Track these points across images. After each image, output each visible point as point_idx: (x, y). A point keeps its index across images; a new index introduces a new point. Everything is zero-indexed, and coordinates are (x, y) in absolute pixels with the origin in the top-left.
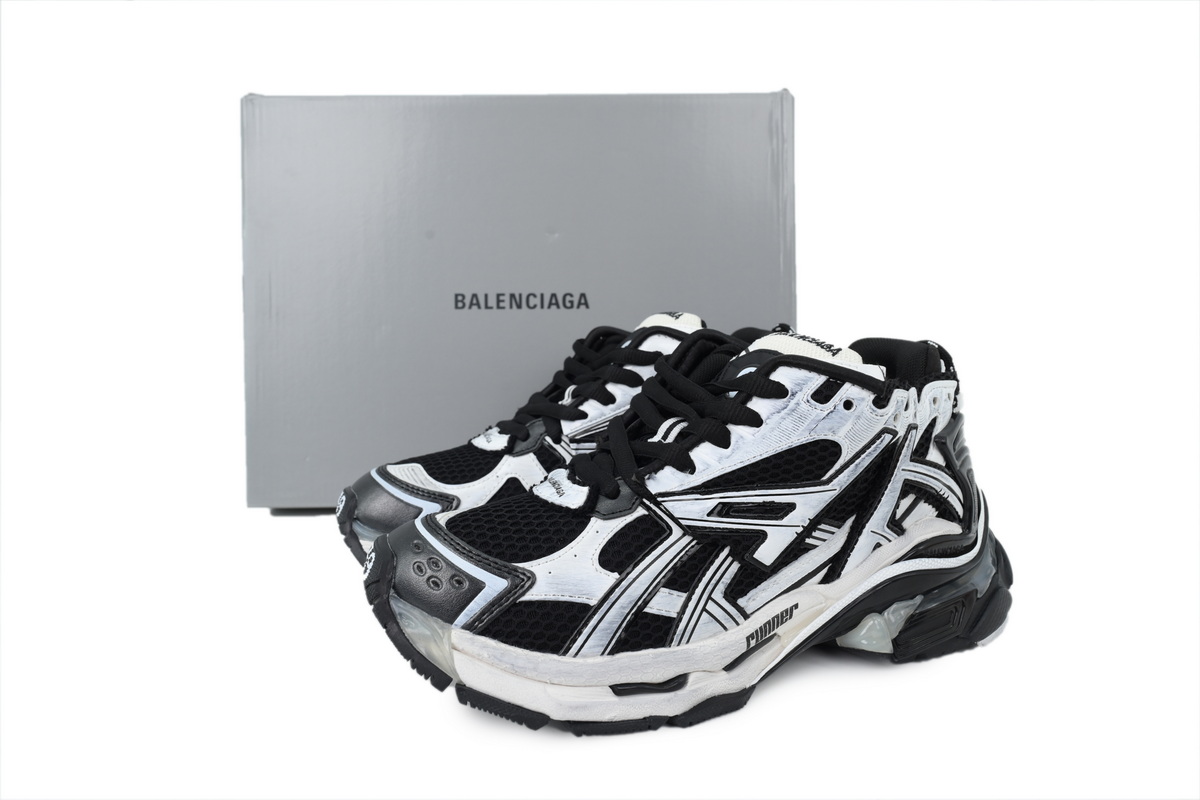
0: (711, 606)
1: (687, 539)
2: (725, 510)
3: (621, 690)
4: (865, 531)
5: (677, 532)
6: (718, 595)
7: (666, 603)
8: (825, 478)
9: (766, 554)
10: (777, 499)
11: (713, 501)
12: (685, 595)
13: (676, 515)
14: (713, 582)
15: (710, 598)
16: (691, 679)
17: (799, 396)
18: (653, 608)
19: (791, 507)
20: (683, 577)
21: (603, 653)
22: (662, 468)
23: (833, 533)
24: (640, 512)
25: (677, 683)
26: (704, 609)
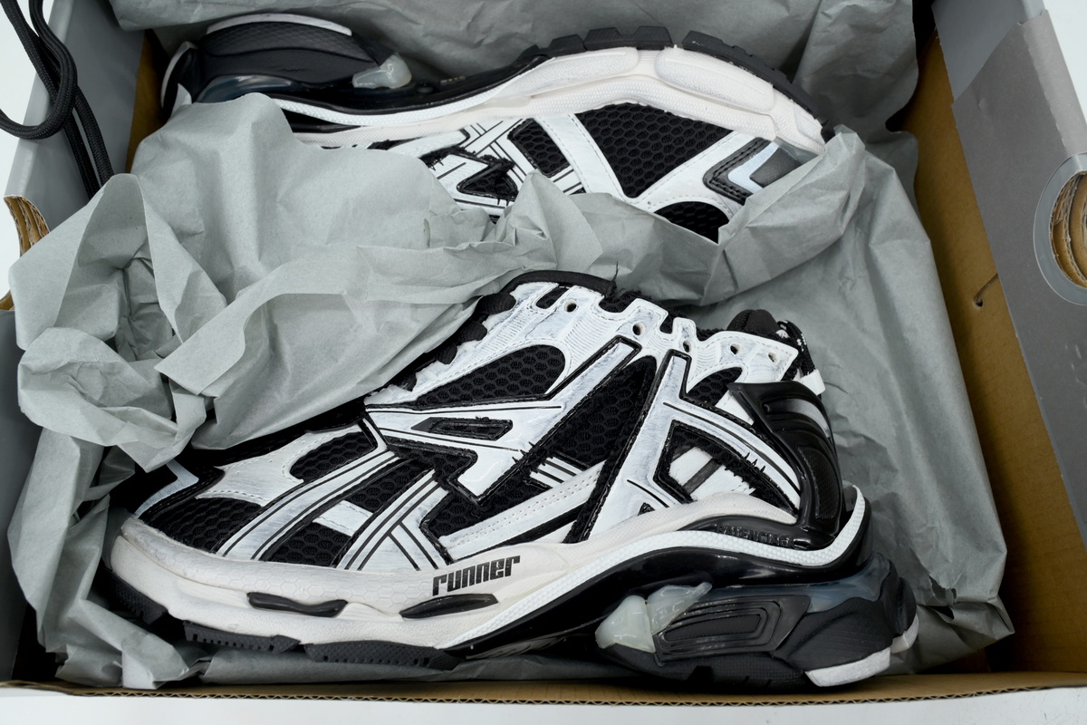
0: (398, 532)
1: (391, 454)
2: (434, 426)
3: (261, 601)
4: (618, 478)
5: (382, 446)
6: (412, 522)
7: (345, 518)
8: (547, 392)
9: (476, 481)
10: (492, 416)
11: (421, 417)
12: (370, 514)
13: (379, 426)
14: (408, 505)
15: (399, 522)
16: (347, 609)
17: (524, 305)
18: (327, 520)
19: (506, 426)
20: (373, 495)
21: (253, 557)
23: (574, 474)
25: (331, 609)
26: (388, 534)
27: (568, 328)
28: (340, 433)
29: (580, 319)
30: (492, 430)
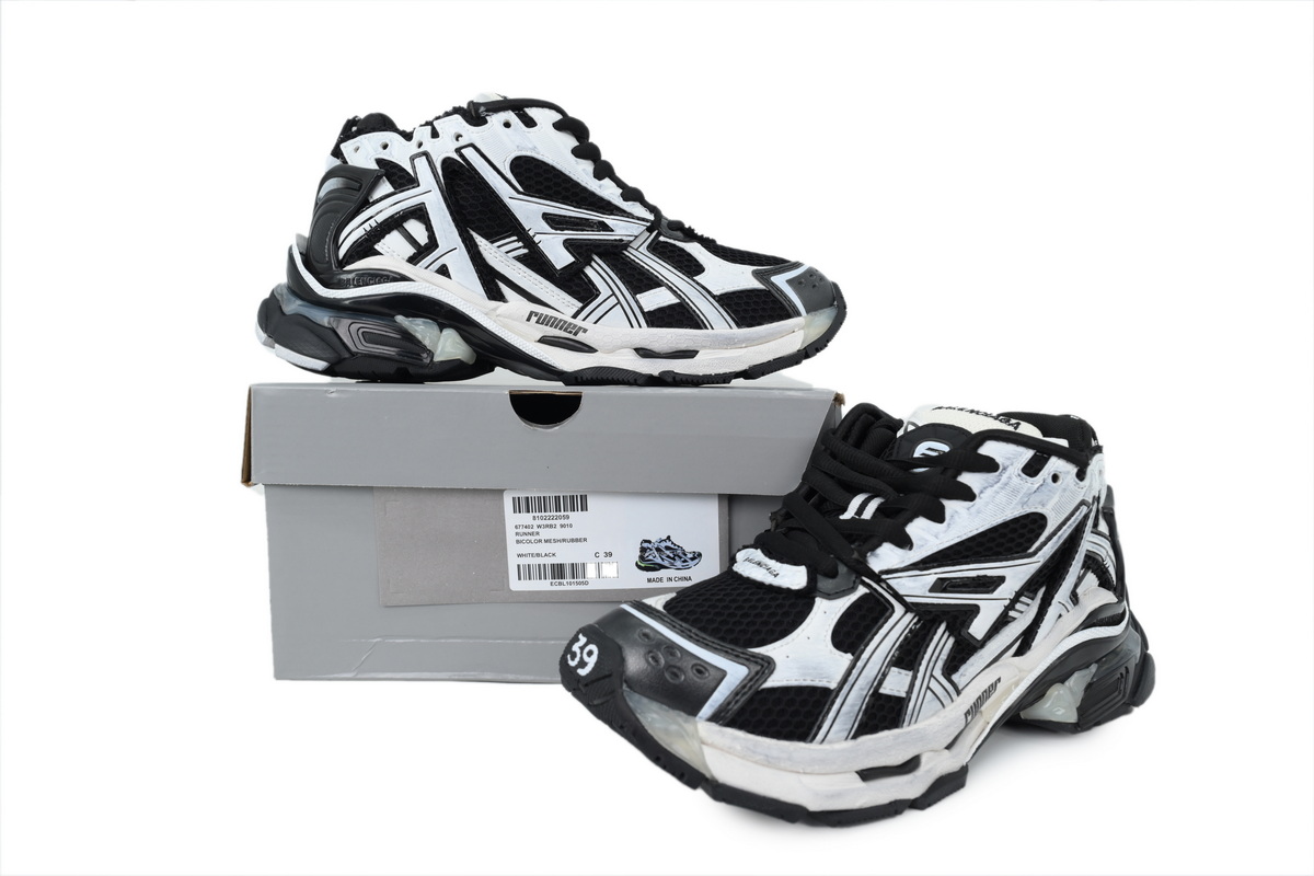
0: (934, 685)
1: (909, 616)
2: (941, 586)
3: (867, 775)
4: (1054, 602)
5: (899, 609)
6: (938, 673)
7: (896, 683)
8: (1031, 550)
9: (978, 628)
10: (990, 573)
11: (931, 576)
12: (911, 674)
13: (901, 592)
14: (934, 658)
15: (932, 675)
16: (924, 760)
17: (1010, 470)
18: (888, 688)
19: (1001, 580)
20: (908, 656)
21: (847, 738)
22: (879, 545)
23: (1028, 605)
24: (862, 591)
25: (911, 765)
26: (928, 688)
27: (1056, 499)
28: (853, 597)
29: (1064, 490)
30: (988, 585)
